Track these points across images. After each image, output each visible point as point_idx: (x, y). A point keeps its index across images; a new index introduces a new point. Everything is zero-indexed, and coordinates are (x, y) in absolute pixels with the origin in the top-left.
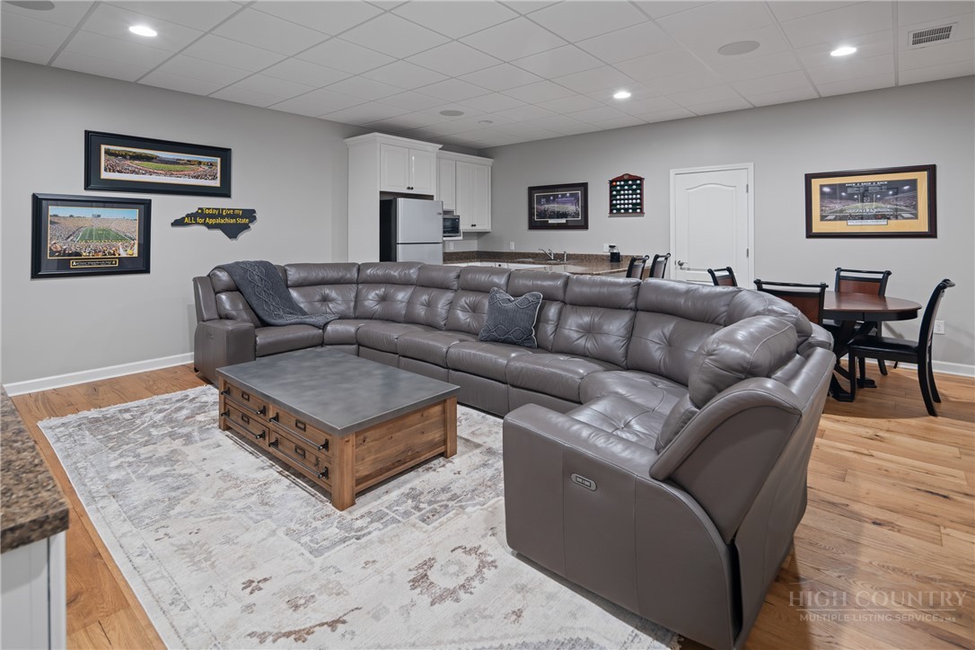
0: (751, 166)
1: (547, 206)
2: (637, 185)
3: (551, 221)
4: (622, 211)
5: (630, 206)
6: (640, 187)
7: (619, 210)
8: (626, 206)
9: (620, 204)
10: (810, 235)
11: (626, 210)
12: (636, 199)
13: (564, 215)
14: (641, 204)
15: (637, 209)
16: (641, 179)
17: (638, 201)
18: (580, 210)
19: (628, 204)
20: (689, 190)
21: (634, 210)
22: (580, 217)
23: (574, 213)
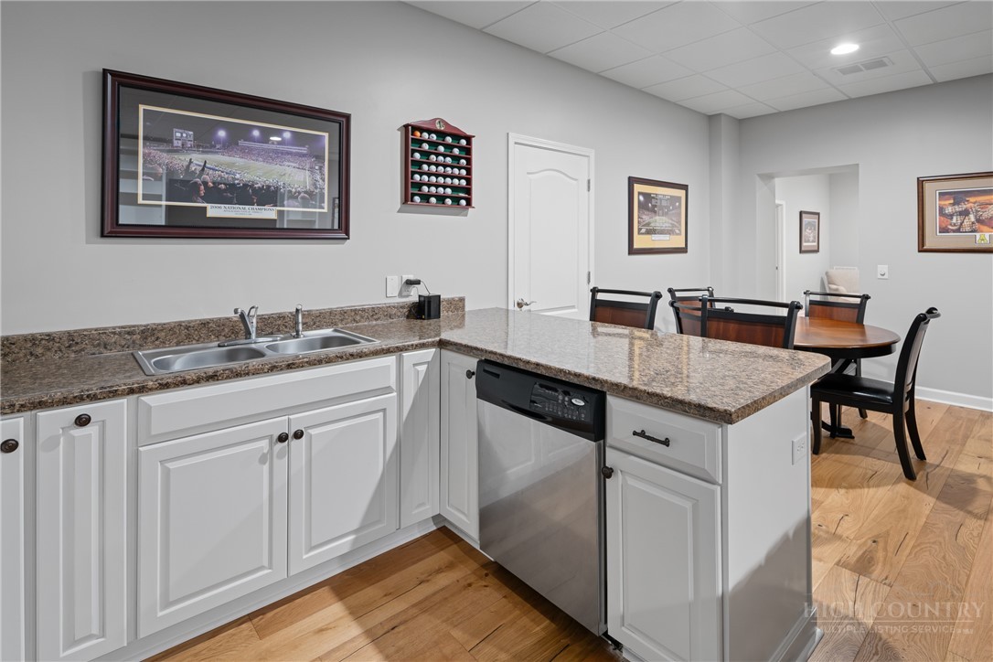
0: (592, 153)
1: (197, 158)
2: (461, 148)
3: (215, 211)
4: (433, 200)
5: (449, 191)
6: (467, 151)
7: (426, 198)
8: (441, 190)
9: (429, 185)
10: (632, 251)
11: (441, 199)
12: (460, 178)
13: (268, 195)
14: (468, 190)
15: (462, 196)
16: (469, 139)
17: (463, 182)
18: (326, 187)
19: (445, 187)
20: (530, 176)
21: (456, 200)
22: (326, 205)
23: (306, 192)
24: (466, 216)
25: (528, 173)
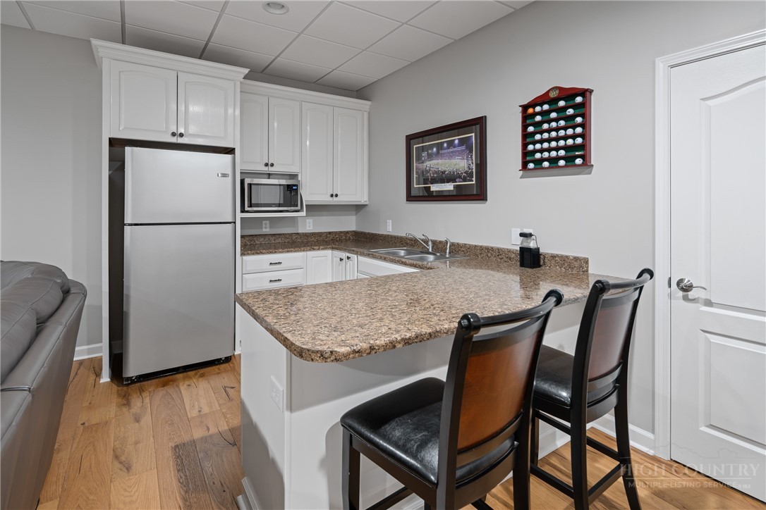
1: (429, 164)
2: (575, 107)
3: (434, 188)
4: (546, 164)
5: (562, 152)
6: (583, 109)
7: (538, 162)
8: (554, 154)
9: (542, 151)
11: (553, 161)
12: (575, 136)
13: (451, 177)
14: (583, 146)
15: (577, 157)
16: (586, 93)
17: (579, 140)
18: (474, 168)
19: (557, 149)
20: (709, 102)
21: (570, 160)
22: (474, 179)
23: (465, 173)
24: (590, 173)
25: (704, 99)
